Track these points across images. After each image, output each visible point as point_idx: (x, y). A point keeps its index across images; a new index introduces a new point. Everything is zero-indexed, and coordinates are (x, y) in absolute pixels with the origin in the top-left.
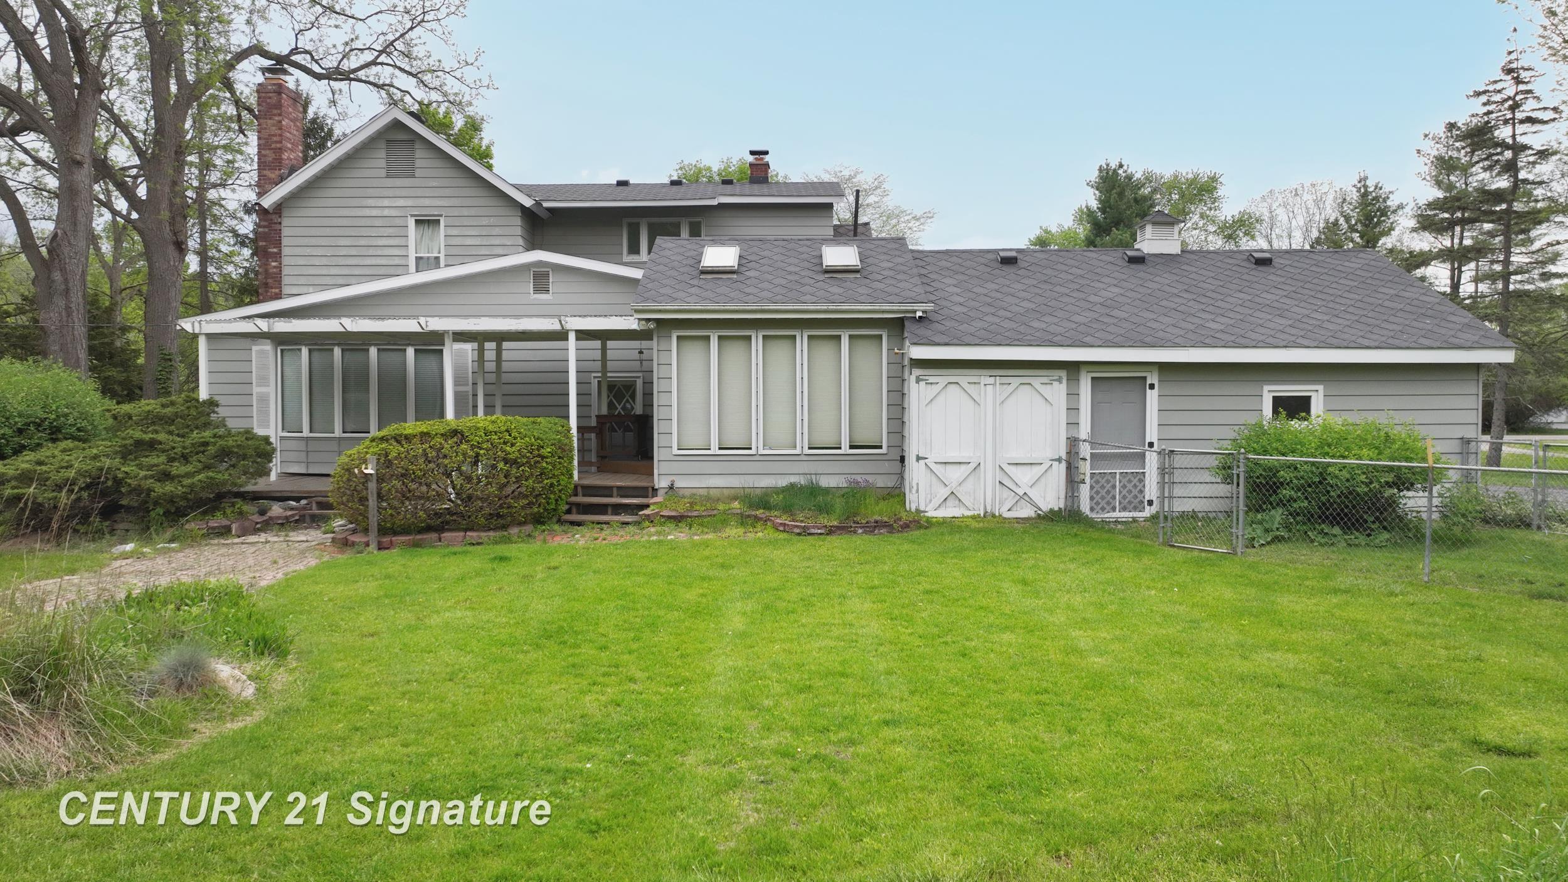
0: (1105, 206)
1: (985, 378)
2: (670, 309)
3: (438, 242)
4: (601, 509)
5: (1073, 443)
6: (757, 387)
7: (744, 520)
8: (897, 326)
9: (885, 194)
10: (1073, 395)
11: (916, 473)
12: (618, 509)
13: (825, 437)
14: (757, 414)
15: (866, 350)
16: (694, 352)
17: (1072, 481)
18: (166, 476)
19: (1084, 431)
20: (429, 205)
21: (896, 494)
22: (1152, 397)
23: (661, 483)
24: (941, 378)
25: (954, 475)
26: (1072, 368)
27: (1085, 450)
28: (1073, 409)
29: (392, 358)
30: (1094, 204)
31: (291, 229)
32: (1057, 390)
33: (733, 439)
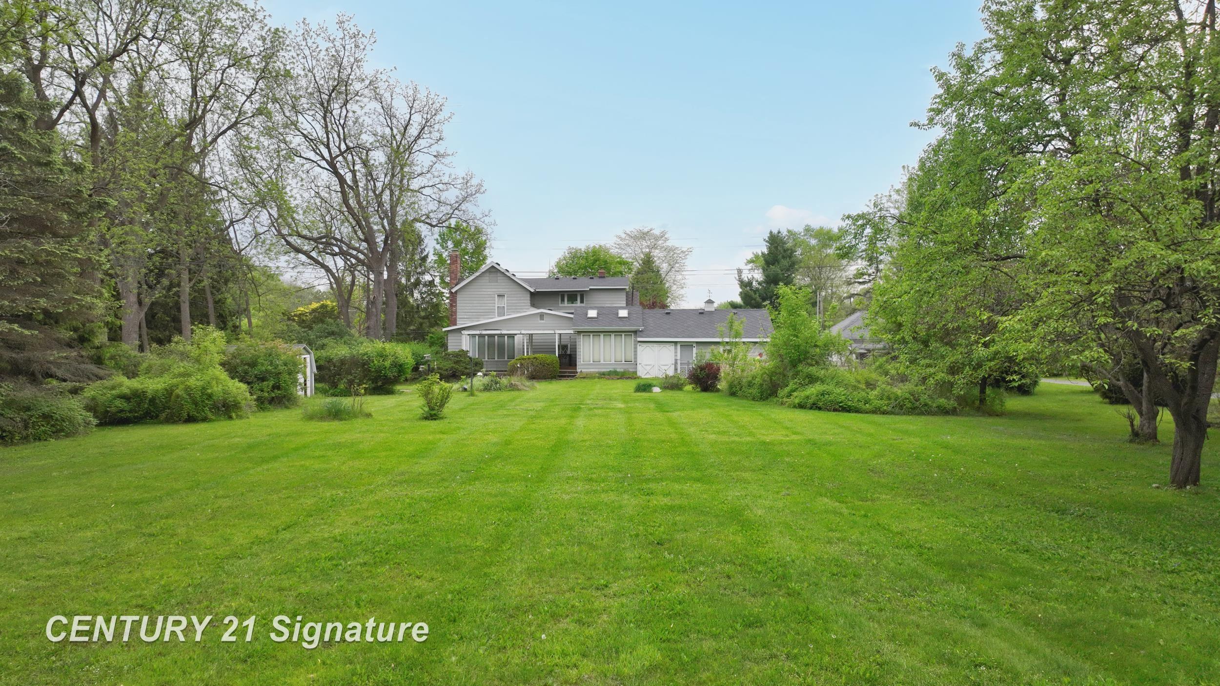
0: (770, 252)
1: (655, 345)
2: (581, 328)
3: (504, 302)
4: (565, 376)
5: (676, 360)
6: (602, 350)
7: (599, 378)
8: (635, 332)
9: (667, 239)
10: (676, 349)
11: (639, 367)
12: (568, 376)
13: (619, 359)
14: (602, 354)
15: (628, 339)
16: (586, 338)
17: (676, 369)
18: (466, 368)
19: (679, 357)
20: (501, 291)
21: (636, 372)
22: (694, 349)
23: (579, 370)
24: (645, 345)
25: (648, 368)
26: (676, 343)
27: (679, 362)
28: (676, 352)
29: (501, 339)
30: (766, 251)
31: (459, 298)
32: (672, 348)
33: (596, 359)
